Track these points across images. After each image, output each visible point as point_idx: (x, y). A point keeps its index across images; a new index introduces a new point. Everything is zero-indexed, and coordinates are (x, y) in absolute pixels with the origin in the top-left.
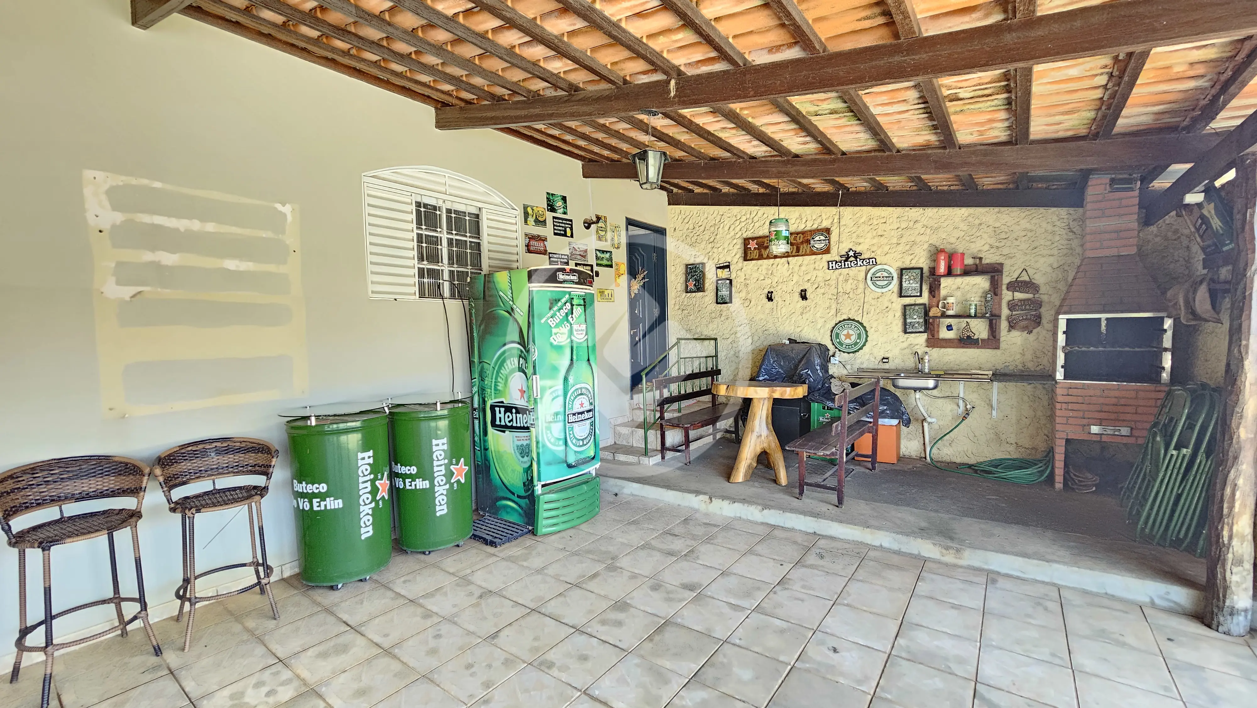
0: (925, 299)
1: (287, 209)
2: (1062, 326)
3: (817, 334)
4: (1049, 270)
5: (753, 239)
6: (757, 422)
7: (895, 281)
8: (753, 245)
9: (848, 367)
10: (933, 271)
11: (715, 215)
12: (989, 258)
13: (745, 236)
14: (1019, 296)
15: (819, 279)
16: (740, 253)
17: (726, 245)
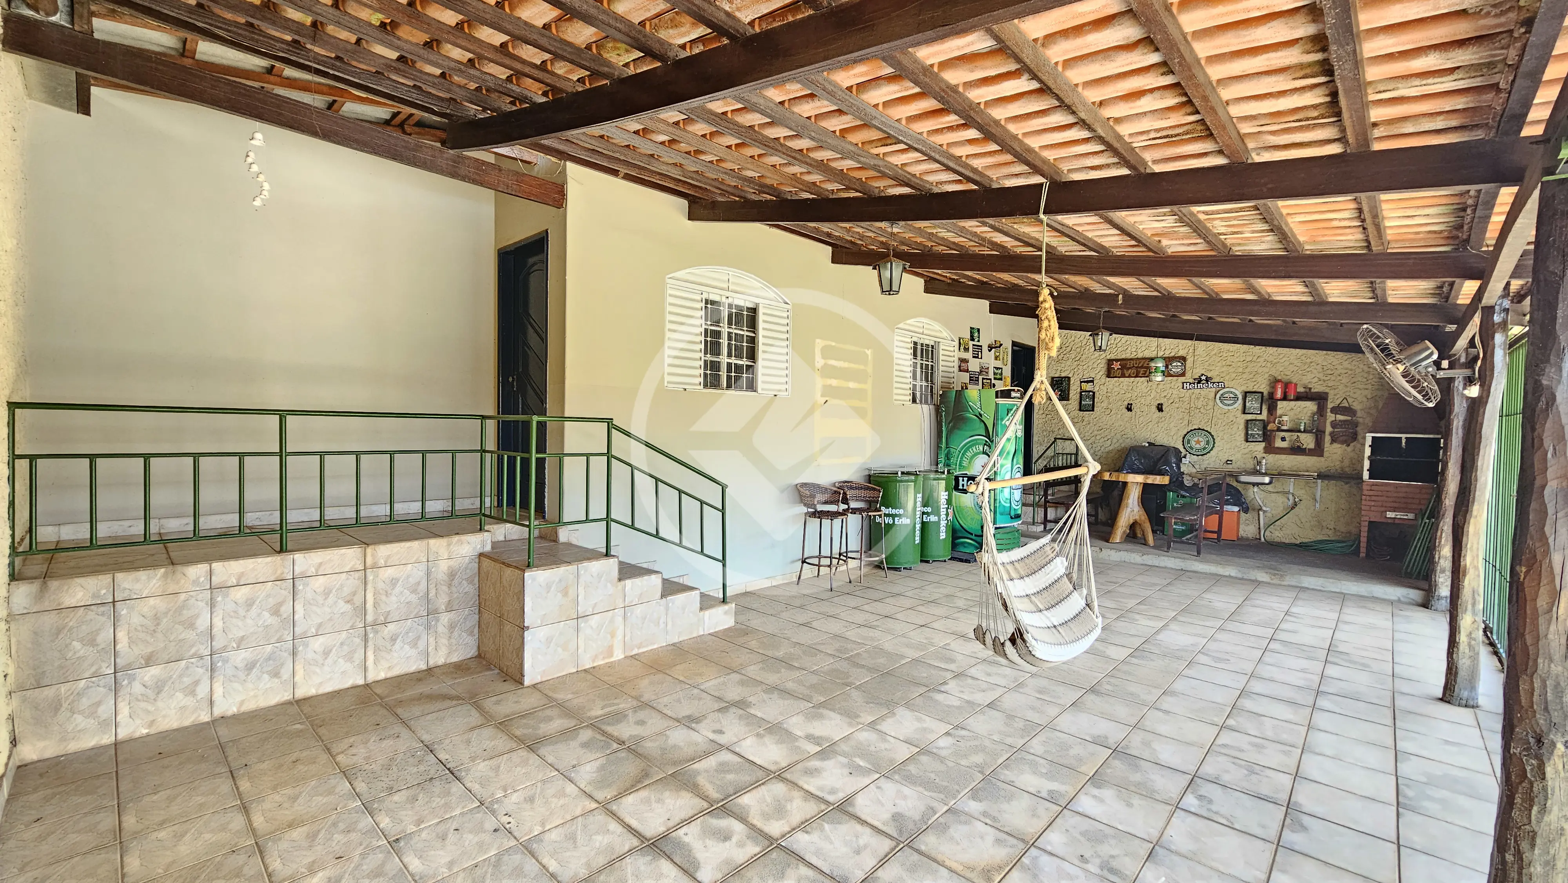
0: (1264, 416)
1: (869, 352)
2: (1369, 442)
3: (1170, 438)
4: (1365, 400)
5: (1117, 360)
6: (1130, 501)
7: (1240, 401)
8: (1116, 366)
9: (1197, 467)
10: (1271, 395)
11: (1081, 339)
12: (1317, 388)
13: (1108, 357)
14: (1340, 417)
15: (1173, 396)
16: (1104, 371)
17: (1090, 364)
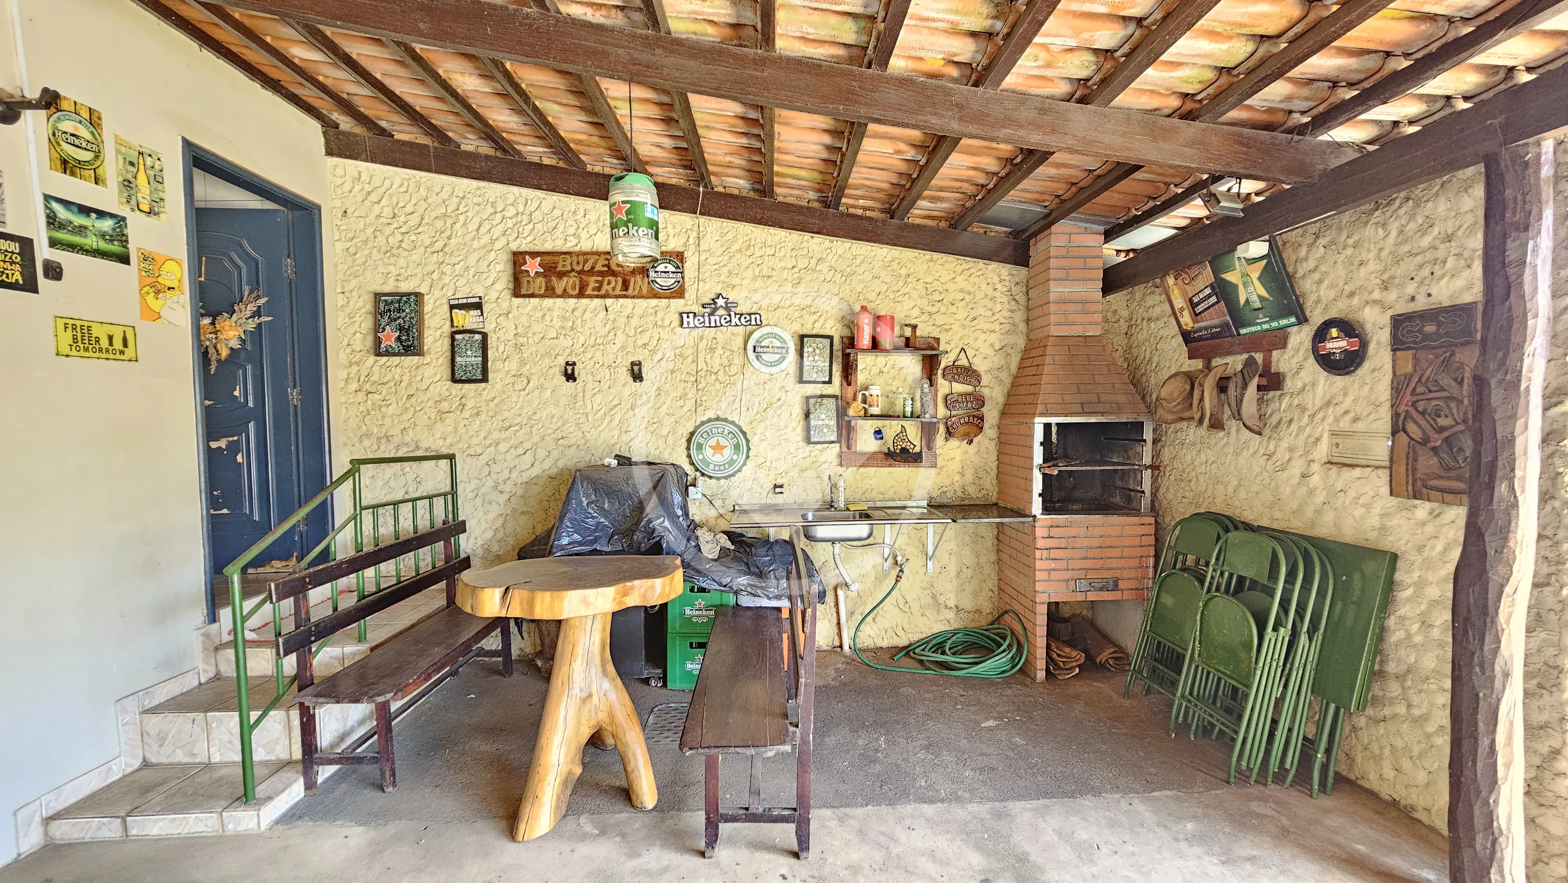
0: (835, 388)
2: (1039, 435)
3: (662, 446)
5: (534, 254)
7: (792, 355)
8: (533, 266)
9: (718, 503)
10: (850, 342)
11: (445, 195)
12: (924, 328)
13: (514, 246)
14: (958, 388)
15: (665, 345)
16: (504, 282)
17: (472, 261)
